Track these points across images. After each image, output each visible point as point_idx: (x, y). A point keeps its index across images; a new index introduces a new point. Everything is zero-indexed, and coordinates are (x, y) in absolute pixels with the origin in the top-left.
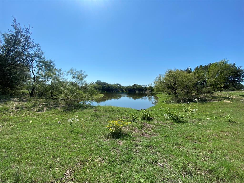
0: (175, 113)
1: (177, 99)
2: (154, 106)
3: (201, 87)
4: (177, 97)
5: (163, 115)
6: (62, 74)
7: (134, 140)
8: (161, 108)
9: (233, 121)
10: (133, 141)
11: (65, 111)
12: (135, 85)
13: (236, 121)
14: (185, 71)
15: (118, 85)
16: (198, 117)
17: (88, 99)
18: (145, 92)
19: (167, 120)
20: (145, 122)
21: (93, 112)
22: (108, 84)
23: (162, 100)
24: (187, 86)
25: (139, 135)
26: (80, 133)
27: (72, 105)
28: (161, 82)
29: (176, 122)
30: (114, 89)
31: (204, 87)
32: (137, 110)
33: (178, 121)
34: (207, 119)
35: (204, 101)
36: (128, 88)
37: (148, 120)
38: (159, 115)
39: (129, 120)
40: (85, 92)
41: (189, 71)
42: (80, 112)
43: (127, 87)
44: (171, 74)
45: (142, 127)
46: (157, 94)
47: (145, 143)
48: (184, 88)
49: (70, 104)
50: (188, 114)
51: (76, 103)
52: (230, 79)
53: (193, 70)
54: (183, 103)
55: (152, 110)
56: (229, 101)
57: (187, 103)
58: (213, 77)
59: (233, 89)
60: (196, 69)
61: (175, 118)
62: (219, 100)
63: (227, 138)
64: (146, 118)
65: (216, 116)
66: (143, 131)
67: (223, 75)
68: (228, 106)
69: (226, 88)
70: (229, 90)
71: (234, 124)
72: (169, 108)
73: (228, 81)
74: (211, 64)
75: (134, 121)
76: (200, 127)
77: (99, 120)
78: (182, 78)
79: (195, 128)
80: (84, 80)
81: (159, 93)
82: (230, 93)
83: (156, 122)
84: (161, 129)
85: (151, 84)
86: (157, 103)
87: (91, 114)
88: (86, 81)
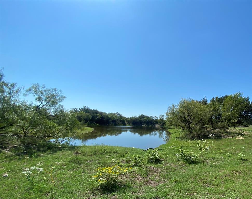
0: (188, 151)
1: (191, 135)
2: (165, 144)
3: (216, 122)
4: (191, 132)
5: (174, 154)
6: (16, 91)
7: (135, 192)
8: (173, 146)
9: (245, 158)
10: (134, 194)
11: (19, 155)
12: (142, 116)
13: (248, 158)
14: (200, 102)
15: (118, 116)
16: (212, 156)
17: (65, 136)
18: (155, 126)
19: (179, 160)
20: (153, 166)
21: (72, 155)
22: (101, 113)
23: (174, 136)
24: (202, 119)
25: (143, 184)
26: (45, 191)
27: (34, 145)
28: (174, 114)
29: (189, 163)
30: (111, 121)
31: (219, 122)
32: (143, 149)
33: (191, 161)
34: (221, 157)
35: (218, 137)
36: (132, 119)
37: (156, 162)
38: (171, 155)
39: (130, 164)
40: (59, 124)
41: (205, 102)
42: (49, 156)
43: (130, 118)
44: (185, 104)
45: (147, 173)
46: (170, 128)
47: (149, 194)
48: (199, 122)
49: (29, 144)
50: (202, 153)
51: (41, 142)
52: (244, 113)
53: (209, 102)
54: (198, 139)
55: (162, 149)
56: (242, 137)
57: (201, 140)
58: (228, 111)
59: (246, 125)
60: (211, 101)
61: (188, 158)
62: (232, 136)
63: (239, 178)
64: (154, 160)
65: (229, 153)
66: (149, 178)
67: (238, 109)
68: (241, 142)
69: (240, 123)
70: (243, 125)
71: (246, 162)
72: (182, 146)
73: (241, 116)
74: (226, 96)
75: (137, 166)
76: (214, 168)
77: (83, 167)
78: (197, 110)
79: (209, 169)
80: (58, 105)
81: (172, 127)
82: (243, 129)
83: (166, 164)
84: (171, 173)
85: (163, 115)
86: (169, 139)
87: (69, 159)
88: (63, 106)
